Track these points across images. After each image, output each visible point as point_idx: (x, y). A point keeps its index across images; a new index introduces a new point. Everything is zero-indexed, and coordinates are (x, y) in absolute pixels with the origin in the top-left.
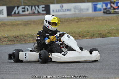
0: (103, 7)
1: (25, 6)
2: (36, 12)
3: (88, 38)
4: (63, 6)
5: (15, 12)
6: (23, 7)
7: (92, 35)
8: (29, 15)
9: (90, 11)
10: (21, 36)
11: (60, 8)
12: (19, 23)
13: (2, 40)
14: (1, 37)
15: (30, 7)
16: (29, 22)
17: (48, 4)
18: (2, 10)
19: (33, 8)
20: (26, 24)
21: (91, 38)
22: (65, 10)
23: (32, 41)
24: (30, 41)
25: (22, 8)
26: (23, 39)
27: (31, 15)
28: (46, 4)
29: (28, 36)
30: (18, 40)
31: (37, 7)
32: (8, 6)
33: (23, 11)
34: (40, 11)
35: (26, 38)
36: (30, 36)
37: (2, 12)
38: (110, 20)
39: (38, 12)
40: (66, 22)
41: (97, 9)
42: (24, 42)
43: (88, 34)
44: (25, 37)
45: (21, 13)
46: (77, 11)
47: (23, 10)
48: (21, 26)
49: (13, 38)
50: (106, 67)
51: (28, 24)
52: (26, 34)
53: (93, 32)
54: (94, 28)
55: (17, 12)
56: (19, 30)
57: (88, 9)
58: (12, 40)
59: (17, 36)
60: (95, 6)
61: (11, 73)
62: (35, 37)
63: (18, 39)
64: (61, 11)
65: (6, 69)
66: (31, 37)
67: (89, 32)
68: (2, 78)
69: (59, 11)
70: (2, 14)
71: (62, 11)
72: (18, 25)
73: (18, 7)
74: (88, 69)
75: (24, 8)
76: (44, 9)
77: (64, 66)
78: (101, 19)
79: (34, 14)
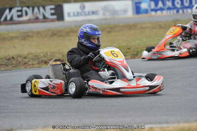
0: (150, 6)
1: (22, 7)
2: (41, 17)
3: (129, 57)
4: (84, 7)
5: (6, 17)
6: (19, 9)
7: (135, 53)
8: (29, 21)
9: (130, 13)
10: (18, 56)
11: (79, 10)
12: (14, 35)
15: (31, 8)
16: (30, 34)
17: (61, 3)
19: (36, 10)
20: (26, 36)
21: (134, 58)
22: (89, 12)
23: (37, 64)
24: (33, 64)
25: (18, 11)
26: (22, 61)
27: (33, 22)
28: (57, 3)
29: (30, 56)
30: (13, 64)
31: (41, 9)
33: (19, 16)
34: (48, 15)
35: (26, 60)
36: (32, 57)
38: (163, 28)
39: (44, 17)
41: (141, 11)
42: (23, 67)
43: (129, 52)
44: (25, 58)
45: (16, 18)
46: (108, 14)
47: (19, 13)
48: (17, 41)
49: (6, 61)
50: (161, 105)
51: (28, 36)
52: (27, 53)
53: (137, 48)
54: (137, 41)
55: (9, 18)
56: (14, 47)
57: (125, 11)
58: (4, 63)
59: (11, 57)
60: (138, 5)
62: (41, 58)
63: (13, 62)
64: (81, 15)
66: (35, 58)
67: (129, 49)
69: (78, 14)
71: (83, 14)
72: (12, 38)
73: (10, 9)
75: (21, 11)
76: (53, 11)
78: (147, 27)
79: (37, 20)
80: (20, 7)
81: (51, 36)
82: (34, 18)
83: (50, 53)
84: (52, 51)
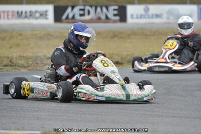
1: (85, 6)
2: (103, 17)
4: (148, 9)
5: (68, 16)
6: (82, 7)
8: (91, 21)
11: (143, 12)
13: (45, 63)
14: (43, 57)
15: (94, 8)
17: (124, 5)
18: (46, 11)
19: (99, 9)
22: (153, 15)
25: (81, 10)
27: (94, 22)
28: (121, 4)
31: (104, 9)
32: (56, 4)
33: (81, 15)
34: (110, 16)
37: (46, 15)
39: (107, 18)
40: (153, 35)
45: (77, 17)
46: (172, 18)
47: (82, 12)
55: (71, 16)
61: (57, 119)
64: (145, 17)
65: (50, 112)
68: (43, 126)
69: (141, 16)
70: (46, 18)
71: (147, 16)
73: (73, 8)
74: (187, 117)
75: (83, 10)
76: (116, 12)
77: (146, 111)
79: (99, 20)
80: (82, 5)
81: (112, 38)
82: (97, 18)
83: (109, 54)
84: (111, 52)
